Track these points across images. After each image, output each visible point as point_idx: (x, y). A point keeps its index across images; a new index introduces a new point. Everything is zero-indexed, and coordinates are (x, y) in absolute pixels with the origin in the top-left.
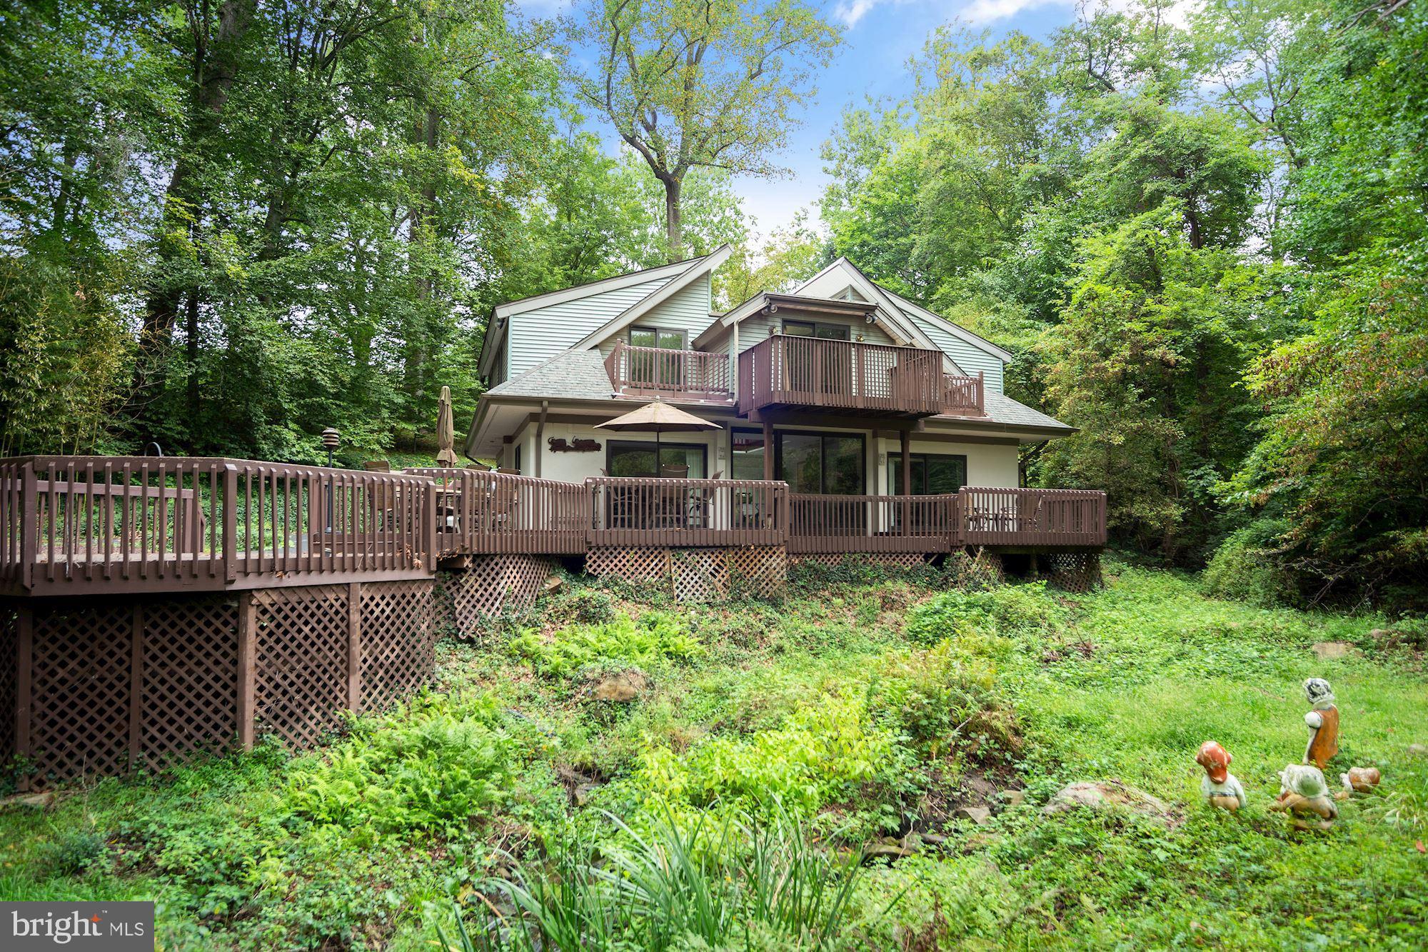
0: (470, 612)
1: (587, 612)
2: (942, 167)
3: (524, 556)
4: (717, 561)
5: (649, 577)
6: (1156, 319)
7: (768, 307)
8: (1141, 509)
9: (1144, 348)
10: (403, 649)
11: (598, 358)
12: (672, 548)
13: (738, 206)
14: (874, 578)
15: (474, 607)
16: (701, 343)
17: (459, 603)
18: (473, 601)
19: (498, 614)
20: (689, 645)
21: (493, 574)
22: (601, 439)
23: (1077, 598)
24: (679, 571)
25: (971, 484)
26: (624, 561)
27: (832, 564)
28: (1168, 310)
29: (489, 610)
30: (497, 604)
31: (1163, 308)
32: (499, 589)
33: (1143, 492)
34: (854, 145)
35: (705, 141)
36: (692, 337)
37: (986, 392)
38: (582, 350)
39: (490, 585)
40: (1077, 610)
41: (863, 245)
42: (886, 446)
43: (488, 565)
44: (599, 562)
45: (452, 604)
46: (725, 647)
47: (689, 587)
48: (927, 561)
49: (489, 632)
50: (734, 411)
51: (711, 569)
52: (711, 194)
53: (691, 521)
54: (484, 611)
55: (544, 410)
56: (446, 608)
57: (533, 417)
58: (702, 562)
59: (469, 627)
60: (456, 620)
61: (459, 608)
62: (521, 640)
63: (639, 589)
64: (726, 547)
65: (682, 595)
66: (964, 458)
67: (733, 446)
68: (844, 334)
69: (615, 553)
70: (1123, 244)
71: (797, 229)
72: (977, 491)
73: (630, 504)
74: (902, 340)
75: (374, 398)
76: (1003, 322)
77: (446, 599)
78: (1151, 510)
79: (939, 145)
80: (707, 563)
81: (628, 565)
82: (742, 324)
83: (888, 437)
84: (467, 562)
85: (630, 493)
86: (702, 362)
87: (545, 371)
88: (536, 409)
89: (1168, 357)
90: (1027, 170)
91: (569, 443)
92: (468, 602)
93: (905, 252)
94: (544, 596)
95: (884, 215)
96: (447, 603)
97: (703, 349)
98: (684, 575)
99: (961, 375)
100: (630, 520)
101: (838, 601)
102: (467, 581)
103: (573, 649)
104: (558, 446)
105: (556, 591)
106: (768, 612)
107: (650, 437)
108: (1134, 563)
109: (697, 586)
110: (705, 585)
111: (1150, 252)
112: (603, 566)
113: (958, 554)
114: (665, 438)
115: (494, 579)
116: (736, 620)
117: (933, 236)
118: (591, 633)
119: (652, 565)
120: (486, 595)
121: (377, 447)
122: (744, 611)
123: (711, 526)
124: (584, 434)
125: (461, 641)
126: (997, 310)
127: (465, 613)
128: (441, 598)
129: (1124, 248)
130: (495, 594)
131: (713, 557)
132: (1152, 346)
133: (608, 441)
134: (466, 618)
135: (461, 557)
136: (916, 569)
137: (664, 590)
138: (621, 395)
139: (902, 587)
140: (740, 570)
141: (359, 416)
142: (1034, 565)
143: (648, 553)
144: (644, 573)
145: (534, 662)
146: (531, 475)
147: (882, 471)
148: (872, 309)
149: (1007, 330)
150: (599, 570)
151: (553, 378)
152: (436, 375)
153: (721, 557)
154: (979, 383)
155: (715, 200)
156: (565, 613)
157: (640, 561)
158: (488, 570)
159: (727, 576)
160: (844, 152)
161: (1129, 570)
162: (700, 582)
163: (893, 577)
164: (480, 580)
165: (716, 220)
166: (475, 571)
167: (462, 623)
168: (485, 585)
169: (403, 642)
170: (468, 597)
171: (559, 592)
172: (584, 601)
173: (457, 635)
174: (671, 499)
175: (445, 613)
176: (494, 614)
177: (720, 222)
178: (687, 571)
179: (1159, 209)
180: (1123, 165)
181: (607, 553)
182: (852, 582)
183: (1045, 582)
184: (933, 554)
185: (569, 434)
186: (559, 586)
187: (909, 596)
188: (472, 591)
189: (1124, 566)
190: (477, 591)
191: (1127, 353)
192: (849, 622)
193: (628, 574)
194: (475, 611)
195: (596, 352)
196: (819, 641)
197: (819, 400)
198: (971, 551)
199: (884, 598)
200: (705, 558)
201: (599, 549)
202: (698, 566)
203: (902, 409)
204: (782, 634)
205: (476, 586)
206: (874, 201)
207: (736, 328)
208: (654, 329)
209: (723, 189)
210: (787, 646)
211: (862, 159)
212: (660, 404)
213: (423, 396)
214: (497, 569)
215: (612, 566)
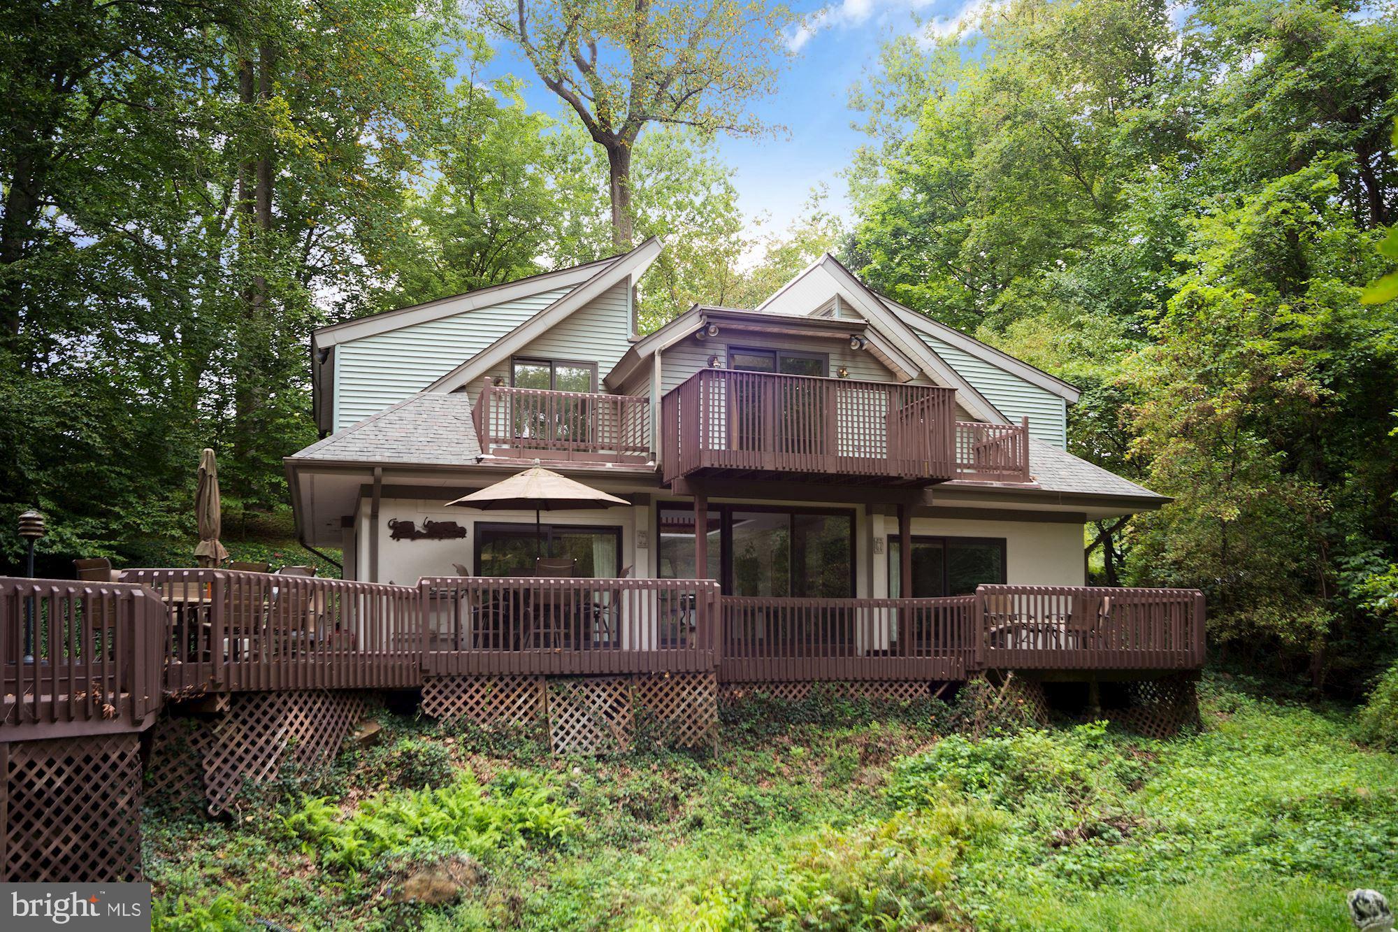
0: (227, 776)
1: (411, 771)
2: (1007, 118)
3: (317, 693)
4: (616, 695)
5: (514, 719)
6: (1297, 334)
7: (705, 329)
8: (1266, 615)
9: (1273, 378)
10: (85, 837)
11: (462, 405)
12: (550, 677)
13: (730, 181)
14: (856, 717)
15: (234, 768)
16: (617, 382)
17: (211, 763)
18: (233, 760)
19: (272, 777)
20: (561, 819)
21: (265, 720)
22: (467, 520)
23: (1154, 745)
24: (559, 711)
25: (1014, 581)
26: (477, 697)
27: (795, 697)
28: (1311, 322)
29: (257, 773)
30: (271, 763)
31: (1304, 319)
32: (275, 741)
33: (1272, 590)
34: (894, 89)
35: (663, 86)
36: (603, 372)
37: (1033, 447)
38: (442, 392)
39: (260, 735)
40: (1152, 764)
41: (897, 233)
42: (883, 528)
43: (257, 707)
44: (440, 698)
45: (199, 766)
46: (613, 820)
47: (573, 732)
48: (933, 692)
49: (255, 805)
50: (657, 478)
51: (606, 707)
52: (690, 163)
53: (597, 638)
54: (249, 774)
55: (378, 480)
56: (191, 771)
57: (366, 491)
58: (593, 697)
59: (225, 796)
60: (205, 787)
61: (211, 770)
62: (302, 816)
63: (500, 737)
64: (629, 675)
65: (562, 745)
66: (1002, 543)
67: (661, 526)
68: (820, 365)
69: (465, 685)
70: (1249, 224)
71: (813, 212)
72: (1017, 591)
73: (496, 615)
74: (907, 373)
75: (174, 461)
76: (1087, 343)
77: (191, 757)
78: (1283, 616)
79: (1001, 84)
80: (601, 699)
81: (483, 703)
82: (665, 353)
83: (887, 514)
84: (221, 704)
85: (495, 598)
86: (619, 410)
87: (381, 424)
88: (367, 479)
89: (1308, 390)
90: (1130, 117)
91: (419, 526)
92: (225, 761)
93: (954, 245)
94: (352, 750)
95: (928, 189)
96: (192, 764)
97: (620, 390)
98: (566, 716)
99: (1000, 422)
100: (496, 636)
101: (797, 750)
102: (223, 731)
103: (378, 827)
104: (402, 531)
105: (373, 741)
106: (688, 767)
107: (528, 517)
108: (1259, 694)
109: (585, 732)
110: (597, 731)
111: (1292, 235)
112: (447, 704)
113: (975, 682)
114: (549, 518)
115: (266, 727)
116: (637, 781)
117: (994, 219)
118: (410, 805)
119: (520, 702)
120: (254, 750)
121: (177, 533)
122: (654, 767)
123: (626, 646)
124: (442, 514)
125: (211, 819)
126: (1080, 326)
127: (219, 778)
128: (184, 756)
129: (1249, 231)
130: (268, 749)
131: (610, 690)
132: (1287, 375)
133: (476, 523)
134: (221, 784)
135: (211, 697)
136: (917, 704)
137: (536, 738)
138: (490, 458)
139: (896, 729)
140: (650, 708)
141: (151, 489)
142: (1095, 697)
143: (513, 685)
144: (507, 714)
145: (320, 847)
146: (364, 578)
147: (880, 562)
148: (861, 328)
149: (1091, 355)
150: (441, 710)
151: (393, 434)
152: (270, 427)
153: (621, 689)
154: (1025, 431)
155: (696, 173)
156: (381, 774)
157: (502, 696)
158: (258, 714)
159: (629, 716)
160: (880, 98)
161: (1248, 703)
162: (590, 726)
163: (882, 718)
164: (244, 729)
165: (698, 201)
166: (236, 716)
167: (214, 793)
168: (252, 736)
169: (85, 827)
170: (225, 754)
171: (377, 744)
172: (409, 755)
173: (205, 810)
174: (557, 607)
175: (188, 778)
176: (265, 778)
177: (704, 205)
178: (571, 710)
179: (1305, 171)
180: (1262, 106)
181: (452, 686)
182: (824, 723)
183: (1106, 722)
184: (941, 683)
185: (418, 518)
186: (376, 734)
187: (904, 743)
188: (232, 746)
189: (1241, 698)
190: (239, 745)
191: (1243, 386)
192: (813, 781)
193: (483, 715)
194: (235, 775)
195: (463, 396)
196: (760, 811)
197: (769, 461)
198: (995, 678)
199: (866, 746)
200: (598, 691)
201: (440, 680)
202: (588, 703)
203: (893, 474)
204: (703, 801)
205: (238, 738)
206: (915, 170)
207: (658, 360)
208: (550, 362)
209: (708, 156)
210: (708, 818)
211: (905, 107)
212: (541, 471)
213: (254, 459)
214: (272, 712)
215: (459, 703)
